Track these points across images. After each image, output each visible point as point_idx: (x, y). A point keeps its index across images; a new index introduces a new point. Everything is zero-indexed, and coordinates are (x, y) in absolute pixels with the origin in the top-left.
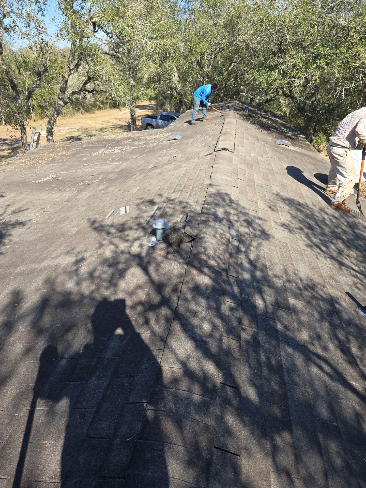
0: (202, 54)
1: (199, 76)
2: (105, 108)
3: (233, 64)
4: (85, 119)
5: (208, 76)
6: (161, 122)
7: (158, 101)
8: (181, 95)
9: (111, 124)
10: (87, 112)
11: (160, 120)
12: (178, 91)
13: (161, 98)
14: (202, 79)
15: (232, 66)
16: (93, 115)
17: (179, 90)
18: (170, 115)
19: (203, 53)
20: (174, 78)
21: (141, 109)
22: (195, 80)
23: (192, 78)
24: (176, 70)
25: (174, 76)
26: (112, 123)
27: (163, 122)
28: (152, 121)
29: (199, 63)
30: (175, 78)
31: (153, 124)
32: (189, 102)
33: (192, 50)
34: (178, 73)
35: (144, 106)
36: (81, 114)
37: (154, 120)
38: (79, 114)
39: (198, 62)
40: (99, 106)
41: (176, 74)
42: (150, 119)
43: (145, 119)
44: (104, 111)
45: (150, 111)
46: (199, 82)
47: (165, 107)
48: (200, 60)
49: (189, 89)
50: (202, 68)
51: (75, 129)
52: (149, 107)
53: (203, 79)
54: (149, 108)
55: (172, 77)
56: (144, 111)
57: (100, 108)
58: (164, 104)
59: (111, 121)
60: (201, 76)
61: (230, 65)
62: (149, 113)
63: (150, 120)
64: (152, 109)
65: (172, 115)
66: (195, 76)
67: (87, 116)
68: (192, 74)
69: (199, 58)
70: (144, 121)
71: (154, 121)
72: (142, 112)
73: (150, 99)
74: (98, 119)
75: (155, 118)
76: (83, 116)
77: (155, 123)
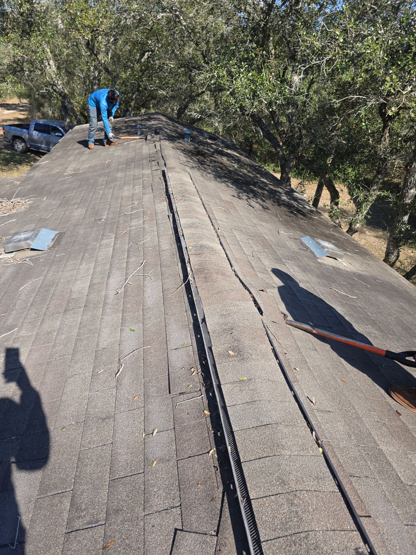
0: (93, 31)
1: (92, 68)
3: (146, 54)
5: (107, 70)
6: (38, 135)
7: (33, 100)
8: (64, 96)
11: (35, 132)
12: (57, 90)
13: (37, 96)
14: (97, 73)
15: (146, 57)
17: (59, 89)
18: (51, 124)
19: (95, 29)
20: (48, 68)
21: (8, 110)
22: (87, 74)
23: (82, 71)
24: (50, 55)
25: (49, 64)
27: (40, 134)
28: (22, 132)
29: (90, 46)
30: (51, 68)
31: (23, 137)
32: (80, 106)
33: (74, 20)
34: (56, 61)
35: (13, 104)
37: (25, 130)
39: (88, 44)
41: (52, 62)
42: (19, 129)
43: (10, 129)
45: (23, 113)
46: (93, 79)
47: (45, 110)
48: (92, 40)
49: (77, 87)
50: (96, 55)
52: (22, 106)
53: (99, 73)
54: (21, 108)
55: (46, 67)
56: (13, 113)
58: (42, 105)
60: (96, 68)
61: (142, 55)
62: (21, 116)
63: (18, 131)
64: (27, 110)
65: (54, 125)
66: (85, 68)
68: (80, 65)
69: (90, 36)
70: (8, 132)
71: (25, 133)
72: (9, 113)
73: (20, 96)
75: (27, 127)
77: (27, 136)
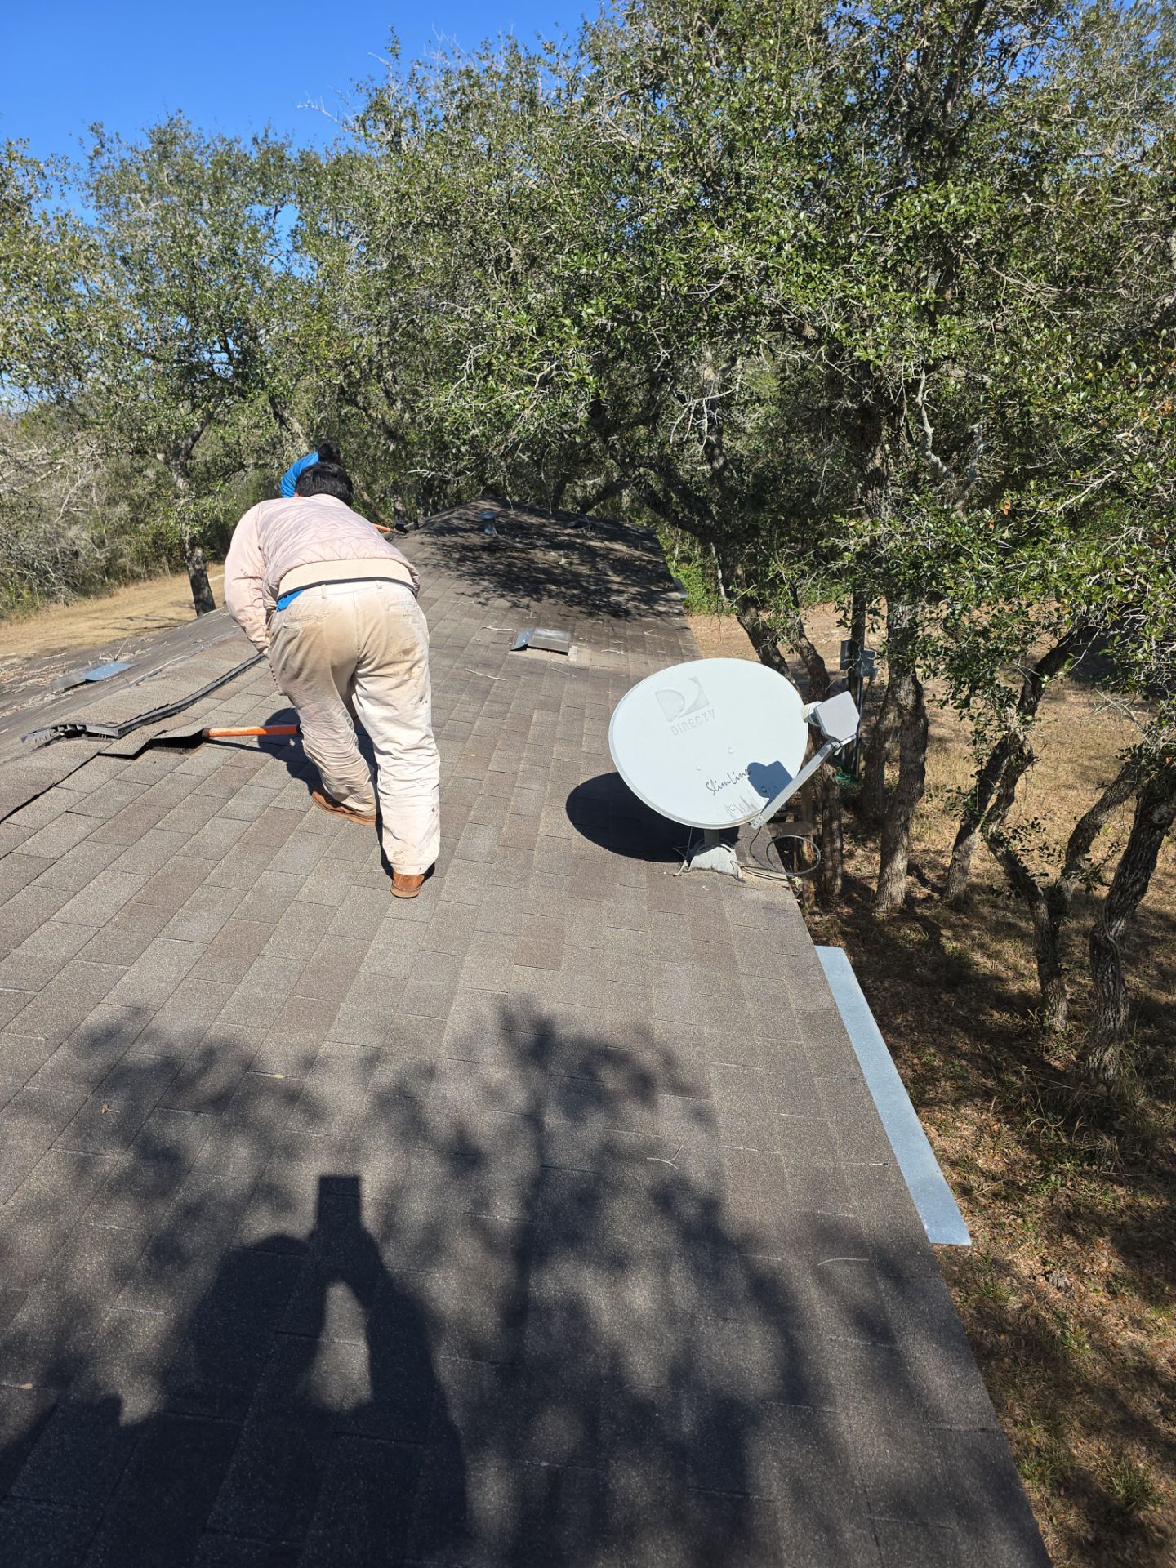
2: (151, 575)
4: (71, 620)
9: (156, 624)
10: (86, 594)
16: (106, 602)
26: (163, 618)
36: (61, 605)
38: (53, 606)
40: (132, 572)
44: (148, 583)
51: (20, 657)
57: (135, 578)
59: (161, 613)
67: (84, 609)
74: (117, 614)
76: (67, 610)
